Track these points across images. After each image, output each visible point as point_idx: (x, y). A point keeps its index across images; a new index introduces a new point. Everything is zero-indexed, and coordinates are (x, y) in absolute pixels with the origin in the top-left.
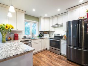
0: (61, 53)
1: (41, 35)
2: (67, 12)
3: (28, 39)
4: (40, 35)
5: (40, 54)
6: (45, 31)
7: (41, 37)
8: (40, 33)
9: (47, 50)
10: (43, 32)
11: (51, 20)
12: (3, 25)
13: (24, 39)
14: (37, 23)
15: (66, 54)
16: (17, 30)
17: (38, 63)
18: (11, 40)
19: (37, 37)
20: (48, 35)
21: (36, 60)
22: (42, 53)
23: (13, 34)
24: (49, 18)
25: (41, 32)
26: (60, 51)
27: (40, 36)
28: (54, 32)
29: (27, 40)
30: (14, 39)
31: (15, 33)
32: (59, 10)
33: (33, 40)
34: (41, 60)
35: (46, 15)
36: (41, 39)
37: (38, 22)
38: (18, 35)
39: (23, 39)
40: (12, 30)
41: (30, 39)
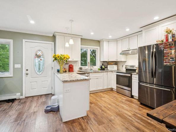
0: (133, 94)
1: (103, 67)
2: (142, 31)
3: (85, 72)
4: (101, 67)
5: (102, 94)
6: (109, 61)
7: (104, 69)
8: (103, 64)
9: (112, 90)
10: (106, 62)
11: (120, 44)
12: (61, 55)
13: (80, 71)
14: (97, 49)
15: (138, 95)
16: (73, 60)
17: (96, 101)
18: (66, 72)
19: (97, 70)
20: (115, 67)
21: (95, 98)
22: (104, 93)
23: (68, 65)
24: (116, 40)
25: (104, 62)
26: (131, 91)
27: (102, 69)
28: (125, 62)
29: (83, 72)
30: (69, 71)
31: (70, 64)
32: (128, 30)
33: (91, 73)
34: (101, 99)
35: (110, 37)
36: (103, 72)
37: (99, 48)
38: (73, 66)
39: (78, 71)
40: (68, 60)
41: (87, 72)
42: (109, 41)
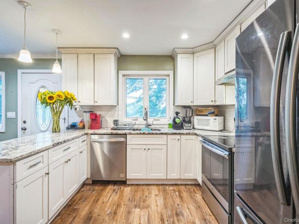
6: (195, 104)
8: (177, 114)
14: (168, 76)
20: (212, 122)
37: (171, 73)
42: (192, 52)
